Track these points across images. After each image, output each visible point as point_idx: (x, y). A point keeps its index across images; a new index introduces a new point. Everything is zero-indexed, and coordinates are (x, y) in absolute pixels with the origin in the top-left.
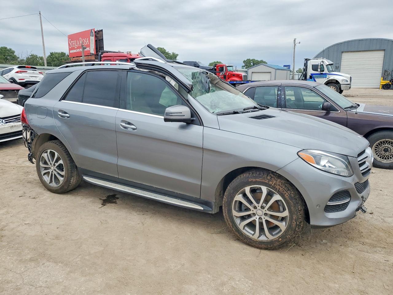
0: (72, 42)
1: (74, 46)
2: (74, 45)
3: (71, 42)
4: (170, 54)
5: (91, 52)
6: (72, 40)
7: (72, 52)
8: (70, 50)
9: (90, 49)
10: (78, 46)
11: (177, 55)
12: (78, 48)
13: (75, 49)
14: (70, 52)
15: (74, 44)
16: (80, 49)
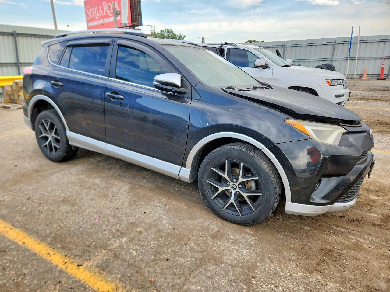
0: (90, 10)
1: (94, 16)
2: (95, 14)
3: (88, 10)
4: (177, 35)
5: (123, 22)
6: (91, 7)
7: (92, 24)
8: (88, 22)
9: (121, 17)
10: (101, 14)
11: (184, 36)
12: (102, 17)
13: (96, 20)
14: (89, 25)
15: (93, 12)
16: (105, 20)
